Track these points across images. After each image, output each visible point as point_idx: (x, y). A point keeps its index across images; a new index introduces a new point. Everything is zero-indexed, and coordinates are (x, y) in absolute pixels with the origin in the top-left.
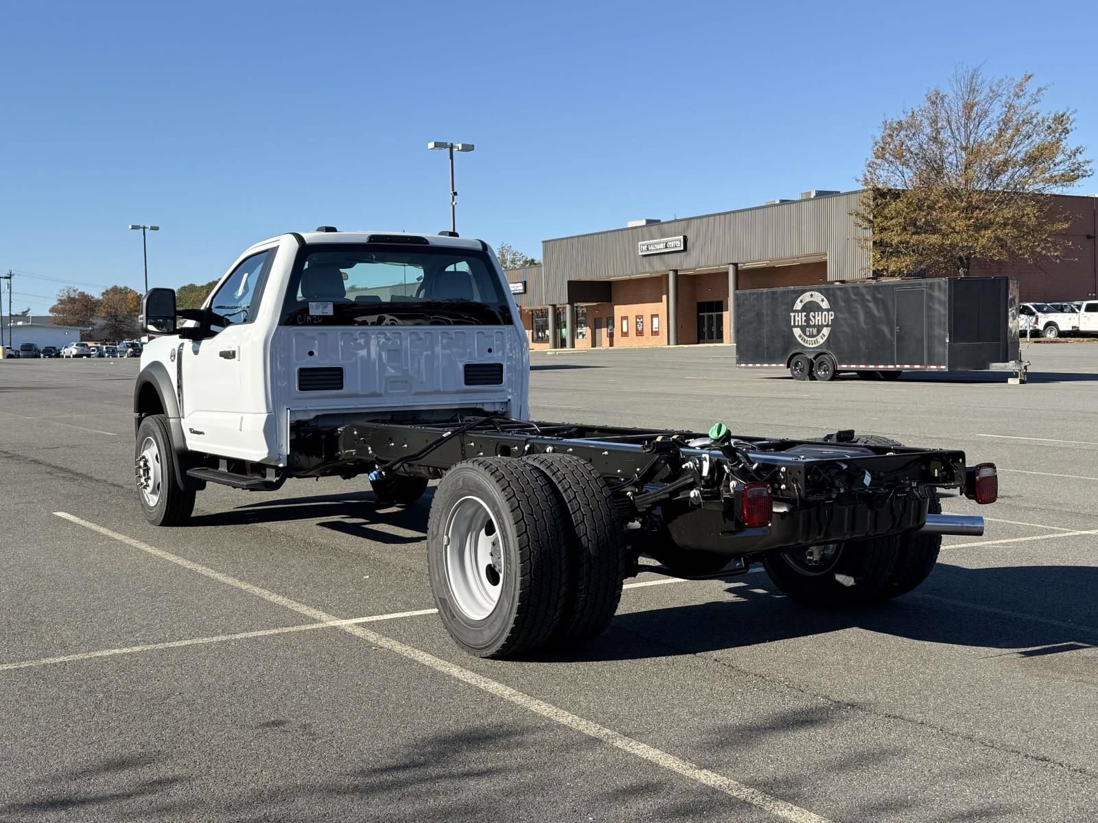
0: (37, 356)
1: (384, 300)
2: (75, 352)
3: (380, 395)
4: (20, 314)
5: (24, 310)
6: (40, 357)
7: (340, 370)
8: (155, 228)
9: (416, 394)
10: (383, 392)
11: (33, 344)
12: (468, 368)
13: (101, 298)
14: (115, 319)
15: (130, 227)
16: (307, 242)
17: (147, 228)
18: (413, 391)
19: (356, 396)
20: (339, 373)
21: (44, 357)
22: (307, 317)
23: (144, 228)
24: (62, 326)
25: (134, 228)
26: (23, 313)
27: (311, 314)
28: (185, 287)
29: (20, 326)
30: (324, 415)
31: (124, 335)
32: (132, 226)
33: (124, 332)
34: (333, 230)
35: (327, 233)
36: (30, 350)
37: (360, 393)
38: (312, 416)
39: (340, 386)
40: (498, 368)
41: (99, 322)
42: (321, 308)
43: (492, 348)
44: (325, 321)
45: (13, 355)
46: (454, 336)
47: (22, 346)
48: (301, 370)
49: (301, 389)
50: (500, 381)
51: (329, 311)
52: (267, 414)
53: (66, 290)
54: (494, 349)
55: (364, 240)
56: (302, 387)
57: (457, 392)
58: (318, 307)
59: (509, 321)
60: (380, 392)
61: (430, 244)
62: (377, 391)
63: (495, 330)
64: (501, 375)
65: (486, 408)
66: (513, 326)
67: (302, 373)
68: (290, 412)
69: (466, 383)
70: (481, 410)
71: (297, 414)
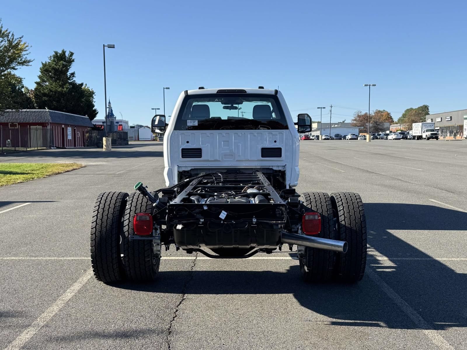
0: (341, 139)
1: (223, 118)
2: (350, 137)
3: (219, 161)
4: (342, 122)
5: (344, 121)
6: (342, 139)
7: (200, 149)
8: (374, 85)
9: (237, 161)
10: (221, 160)
11: (339, 134)
12: (264, 149)
13: (373, 115)
14: (376, 124)
15: (364, 85)
16: (189, 94)
17: (371, 85)
18: (236, 159)
19: (208, 161)
20: (200, 151)
21: (343, 139)
22: (186, 127)
23: (370, 85)
24: (354, 127)
25: (366, 85)
26: (343, 121)
27: (188, 125)
28: (408, 109)
29: (336, 127)
30: (195, 169)
31: (379, 130)
32: (365, 85)
33: (379, 129)
34: (202, 88)
35: (200, 90)
36: (338, 137)
37: (210, 160)
38: (189, 169)
39: (200, 157)
40: (280, 150)
41: (369, 125)
43: (276, 141)
44: (194, 128)
45: (329, 139)
47: (335, 135)
48: (183, 149)
49: (182, 157)
50: (280, 156)
51: (196, 123)
52: (168, 168)
53: (357, 112)
54: (278, 142)
55: (215, 92)
57: (258, 161)
58: (191, 122)
59: (286, 128)
60: (219, 160)
61: (247, 93)
62: (218, 159)
63: (278, 132)
64: (281, 153)
65: (275, 168)
66: (288, 130)
67: (183, 151)
68: (179, 167)
69: (262, 156)
70: (272, 169)
71: (180, 168)
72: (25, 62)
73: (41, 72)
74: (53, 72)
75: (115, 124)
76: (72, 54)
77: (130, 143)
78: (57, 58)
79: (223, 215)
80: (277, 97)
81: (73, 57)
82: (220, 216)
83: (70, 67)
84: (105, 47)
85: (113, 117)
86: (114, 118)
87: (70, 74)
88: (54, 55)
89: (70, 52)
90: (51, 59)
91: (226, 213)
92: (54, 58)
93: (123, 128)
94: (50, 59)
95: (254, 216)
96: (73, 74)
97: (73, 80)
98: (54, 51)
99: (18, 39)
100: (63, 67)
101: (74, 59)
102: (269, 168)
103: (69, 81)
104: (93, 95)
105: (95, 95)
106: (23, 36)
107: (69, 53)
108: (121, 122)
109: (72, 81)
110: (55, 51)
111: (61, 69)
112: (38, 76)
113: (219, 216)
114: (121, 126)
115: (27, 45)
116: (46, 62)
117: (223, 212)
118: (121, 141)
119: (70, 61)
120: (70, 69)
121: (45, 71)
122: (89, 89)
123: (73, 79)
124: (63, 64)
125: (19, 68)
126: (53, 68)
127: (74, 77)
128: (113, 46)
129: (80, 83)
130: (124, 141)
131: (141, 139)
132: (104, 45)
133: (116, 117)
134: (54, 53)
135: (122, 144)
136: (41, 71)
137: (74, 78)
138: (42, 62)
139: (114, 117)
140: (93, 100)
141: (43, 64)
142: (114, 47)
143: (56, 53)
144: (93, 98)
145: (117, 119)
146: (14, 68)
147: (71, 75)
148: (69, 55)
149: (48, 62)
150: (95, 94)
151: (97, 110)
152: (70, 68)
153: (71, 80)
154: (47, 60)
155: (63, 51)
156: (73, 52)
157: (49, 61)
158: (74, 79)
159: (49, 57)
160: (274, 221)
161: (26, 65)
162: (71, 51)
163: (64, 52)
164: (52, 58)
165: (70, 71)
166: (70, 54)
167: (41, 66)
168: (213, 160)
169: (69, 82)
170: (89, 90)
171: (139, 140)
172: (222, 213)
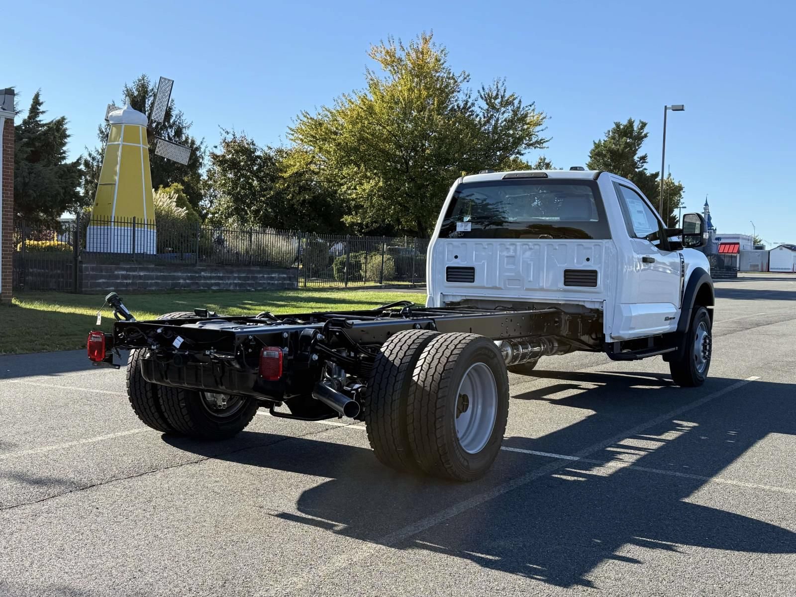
3: (500, 289)
7: (473, 269)
9: (527, 289)
10: (503, 287)
12: (567, 272)
18: (525, 287)
19: (483, 287)
20: (473, 271)
22: (455, 233)
27: (457, 231)
37: (486, 286)
39: (472, 280)
40: (594, 273)
42: (463, 227)
43: (590, 258)
44: (465, 235)
46: (557, 247)
48: (448, 268)
50: (595, 284)
51: (469, 228)
52: (429, 296)
54: (592, 260)
55: (501, 178)
56: (448, 280)
57: (559, 291)
59: (608, 236)
60: (500, 286)
61: (549, 177)
62: (498, 286)
63: (594, 244)
64: (596, 279)
65: (588, 306)
66: (611, 240)
67: (449, 270)
68: (443, 295)
69: (566, 284)
70: (583, 306)
71: (446, 297)
72: (537, 142)
73: (591, 157)
74: (609, 157)
75: (714, 241)
76: (644, 125)
77: (739, 275)
78: (618, 133)
79: (178, 342)
80: (596, 184)
81: (645, 131)
82: (174, 344)
83: (640, 146)
84: (667, 110)
85: (710, 229)
86: (712, 231)
87: (638, 158)
88: (614, 129)
89: (640, 121)
90: (610, 136)
91: (182, 340)
92: (614, 133)
93: (741, 248)
94: (607, 135)
95: (212, 347)
96: (643, 159)
97: (643, 168)
98: (614, 123)
99: (526, 107)
100: (625, 148)
101: (647, 133)
102: (578, 305)
103: (636, 170)
104: (681, 192)
105: (684, 192)
106: (534, 102)
107: (638, 124)
108: (738, 238)
109: (641, 169)
110: (616, 121)
111: (623, 151)
112: (586, 164)
113: (173, 342)
114: (737, 246)
115: (545, 116)
116: (600, 140)
117: (179, 338)
118: (719, 270)
119: (640, 138)
120: (639, 150)
121: (596, 155)
122: (673, 181)
123: (642, 166)
124: (626, 143)
125: (527, 153)
126: (610, 151)
127: (645, 162)
128: (681, 108)
129: (654, 173)
130: (726, 271)
131: (773, 269)
132: (666, 107)
133: (716, 229)
134: (614, 126)
135: (723, 277)
136: (591, 155)
137: (645, 164)
138: (594, 141)
139: (713, 229)
140: (681, 200)
141: (595, 143)
142: (683, 110)
143: (618, 125)
144: (680, 196)
145: (717, 232)
146: (519, 153)
147: (641, 160)
148: (638, 127)
149: (604, 140)
150: (683, 190)
151: (676, 217)
152: (638, 148)
153: (639, 168)
154: (603, 138)
155: (629, 120)
156: (646, 122)
157: (606, 139)
158: (645, 166)
159: (606, 132)
160: (223, 355)
161: (539, 148)
162: (642, 120)
163: (631, 123)
164: (611, 133)
165: (640, 153)
166: (641, 124)
167: (592, 147)
168: (490, 286)
169: (636, 172)
170: (673, 183)
171: (768, 271)
172: (176, 340)
